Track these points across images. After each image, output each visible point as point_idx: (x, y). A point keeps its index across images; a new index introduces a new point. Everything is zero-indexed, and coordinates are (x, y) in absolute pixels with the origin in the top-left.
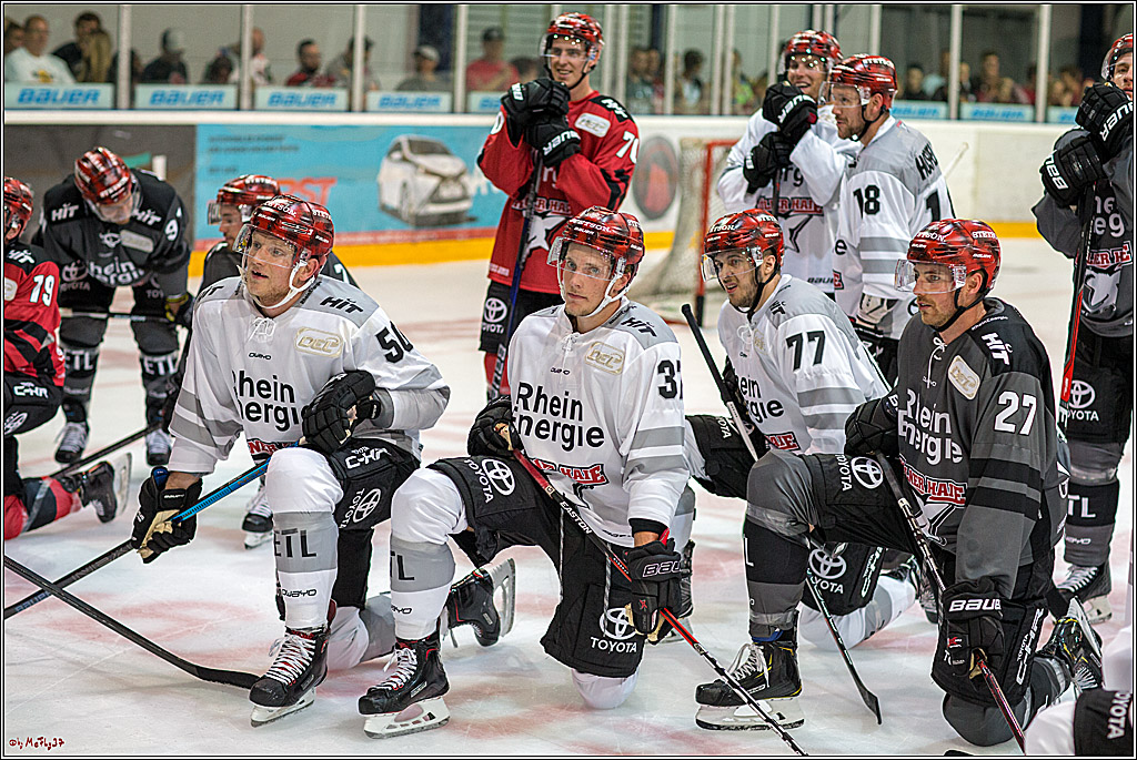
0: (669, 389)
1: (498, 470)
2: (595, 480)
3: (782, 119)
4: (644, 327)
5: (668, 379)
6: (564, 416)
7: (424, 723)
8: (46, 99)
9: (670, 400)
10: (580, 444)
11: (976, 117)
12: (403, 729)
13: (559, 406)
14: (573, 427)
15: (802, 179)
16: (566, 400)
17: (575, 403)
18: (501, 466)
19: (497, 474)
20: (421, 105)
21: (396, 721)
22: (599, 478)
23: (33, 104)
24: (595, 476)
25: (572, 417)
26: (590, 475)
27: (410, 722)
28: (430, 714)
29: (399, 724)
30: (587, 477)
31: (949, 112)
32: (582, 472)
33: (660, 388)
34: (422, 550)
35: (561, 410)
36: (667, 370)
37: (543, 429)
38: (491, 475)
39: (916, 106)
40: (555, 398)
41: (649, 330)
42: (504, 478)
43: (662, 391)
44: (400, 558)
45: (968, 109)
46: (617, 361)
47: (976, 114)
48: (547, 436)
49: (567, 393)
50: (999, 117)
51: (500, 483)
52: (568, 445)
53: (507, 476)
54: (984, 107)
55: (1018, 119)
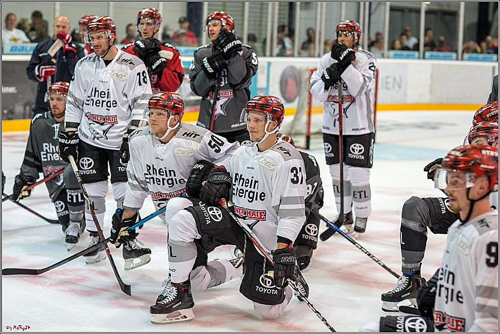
0: (295, 180)
1: (215, 211)
2: (261, 218)
3: (341, 58)
4: (286, 151)
5: (295, 175)
6: (251, 187)
7: (181, 320)
8: (22, 50)
9: (295, 185)
10: (256, 199)
11: (431, 58)
12: (170, 321)
13: (248, 183)
14: (254, 192)
15: (347, 87)
16: (252, 180)
17: (256, 182)
18: (216, 210)
19: (214, 212)
20: (187, 52)
21: (167, 317)
22: (262, 217)
23: (17, 52)
24: (261, 215)
25: (254, 188)
26: (259, 215)
27: (174, 319)
28: (184, 316)
29: (168, 319)
30: (258, 216)
31: (420, 55)
32: (256, 213)
33: (292, 179)
34: (179, 244)
35: (249, 185)
36: (295, 171)
37: (241, 193)
38: (211, 213)
39: (405, 53)
40: (247, 180)
41: (288, 153)
42: (217, 214)
43: (292, 180)
44: (171, 247)
45: (428, 54)
46: (273, 165)
47: (431, 56)
48: (242, 196)
49: (253, 177)
50: (442, 58)
51: (215, 216)
52: (251, 200)
53: (219, 214)
54: (435, 53)
55: (450, 58)
